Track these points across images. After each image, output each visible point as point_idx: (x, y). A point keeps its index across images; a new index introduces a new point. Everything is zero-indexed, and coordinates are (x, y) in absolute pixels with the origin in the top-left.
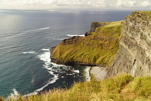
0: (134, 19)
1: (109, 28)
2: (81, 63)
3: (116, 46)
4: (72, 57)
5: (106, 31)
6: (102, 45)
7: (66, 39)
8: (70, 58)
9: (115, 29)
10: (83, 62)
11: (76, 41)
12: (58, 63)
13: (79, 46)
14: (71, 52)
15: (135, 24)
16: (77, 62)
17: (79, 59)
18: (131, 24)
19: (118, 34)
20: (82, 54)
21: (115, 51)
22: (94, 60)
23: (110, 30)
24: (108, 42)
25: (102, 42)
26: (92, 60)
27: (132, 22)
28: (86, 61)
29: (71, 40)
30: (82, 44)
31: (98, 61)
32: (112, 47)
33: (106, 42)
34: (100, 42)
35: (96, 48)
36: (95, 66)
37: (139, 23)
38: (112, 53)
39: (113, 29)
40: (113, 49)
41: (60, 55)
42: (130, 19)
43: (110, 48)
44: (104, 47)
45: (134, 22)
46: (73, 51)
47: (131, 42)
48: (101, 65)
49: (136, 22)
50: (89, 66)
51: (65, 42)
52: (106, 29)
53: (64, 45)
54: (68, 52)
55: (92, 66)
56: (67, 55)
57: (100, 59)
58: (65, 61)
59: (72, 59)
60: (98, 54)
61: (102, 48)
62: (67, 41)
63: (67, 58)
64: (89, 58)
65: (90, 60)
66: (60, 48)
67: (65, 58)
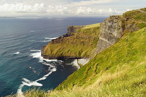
0: (111, 21)
1: (87, 29)
2: (69, 57)
3: (94, 42)
4: (61, 53)
5: (85, 31)
6: (83, 42)
7: (54, 40)
8: (60, 54)
9: (92, 30)
10: (71, 56)
11: (62, 40)
12: (50, 59)
13: (65, 44)
14: (60, 49)
15: (112, 24)
16: (65, 56)
17: (67, 54)
18: (109, 24)
19: (94, 34)
20: (69, 50)
21: (94, 46)
22: (79, 54)
23: (88, 31)
24: (88, 40)
25: (83, 40)
26: (78, 54)
27: (110, 23)
28: (73, 55)
29: (58, 40)
30: (67, 42)
31: (82, 55)
32: (92, 43)
33: (86, 40)
34: (82, 40)
35: (79, 45)
36: (81, 58)
37: (115, 23)
38: (92, 48)
39: (90, 30)
40: (93, 45)
41: (51, 52)
42: (109, 21)
43: (90, 44)
44: (85, 44)
45: (111, 22)
46: (61, 48)
47: (110, 36)
48: (85, 57)
49: (113, 22)
50: (76, 59)
51: (53, 42)
52: (85, 30)
53: (53, 44)
54: (57, 49)
55: (78, 58)
56: (57, 52)
57: (83, 53)
58: (56, 56)
59: (61, 54)
60: (82, 49)
61: (84, 45)
62: (54, 41)
63: (57, 54)
64: (75, 53)
65: (76, 54)
66: (50, 46)
67: (56, 54)
